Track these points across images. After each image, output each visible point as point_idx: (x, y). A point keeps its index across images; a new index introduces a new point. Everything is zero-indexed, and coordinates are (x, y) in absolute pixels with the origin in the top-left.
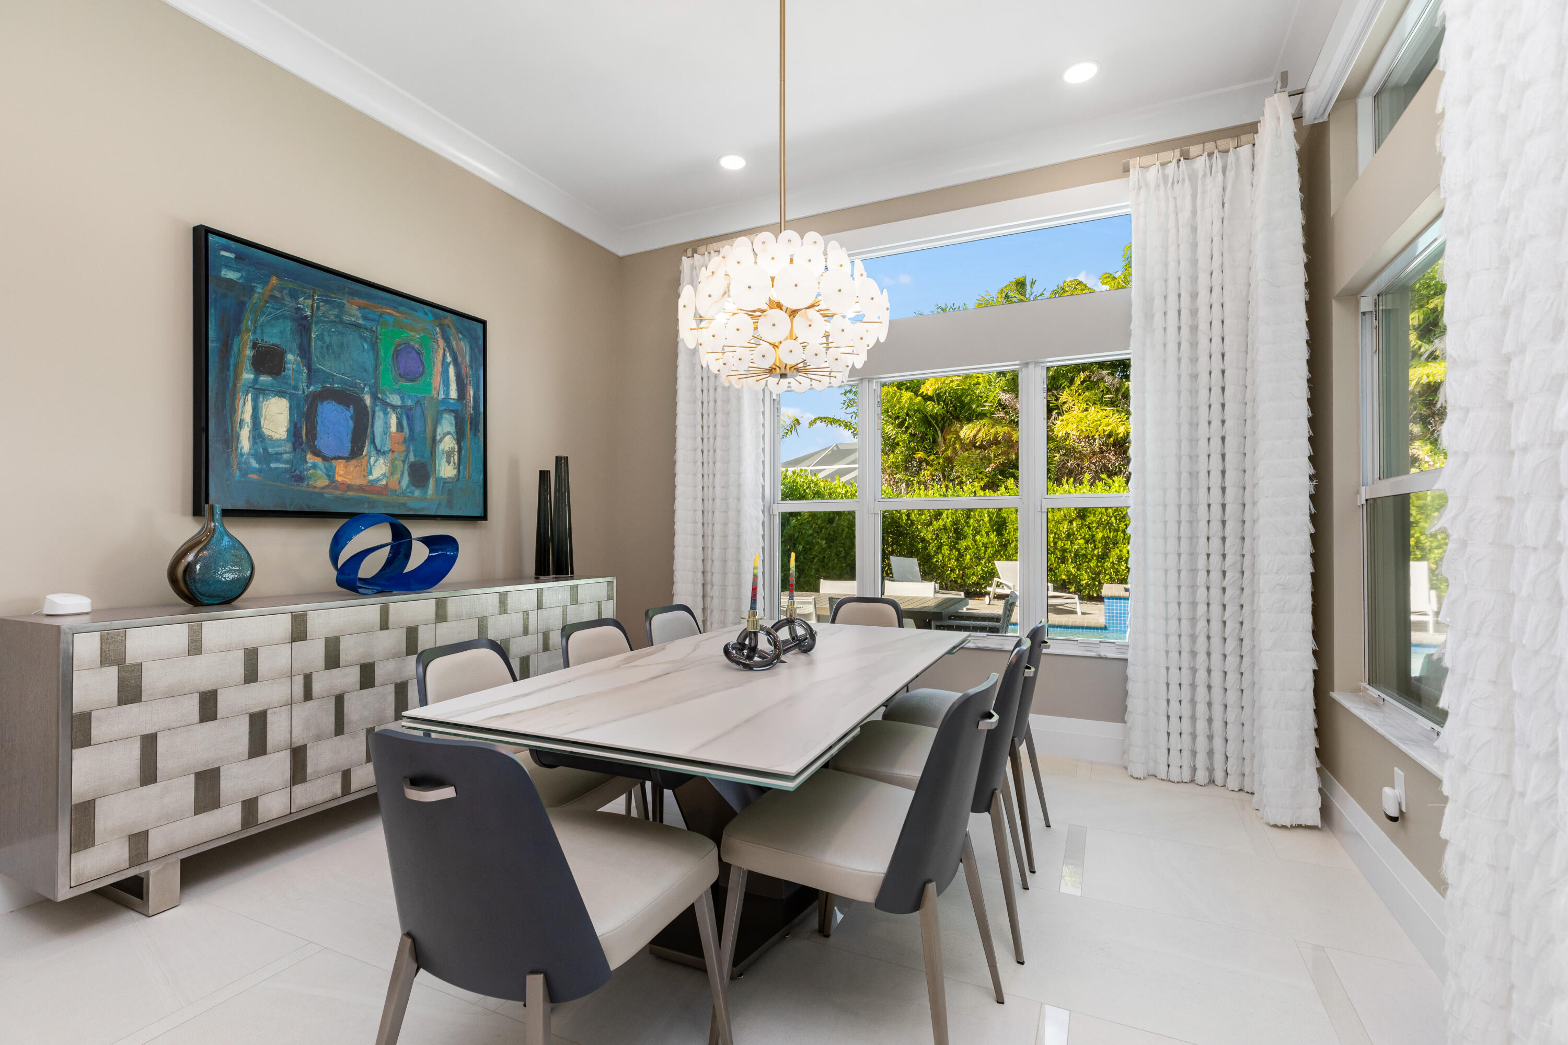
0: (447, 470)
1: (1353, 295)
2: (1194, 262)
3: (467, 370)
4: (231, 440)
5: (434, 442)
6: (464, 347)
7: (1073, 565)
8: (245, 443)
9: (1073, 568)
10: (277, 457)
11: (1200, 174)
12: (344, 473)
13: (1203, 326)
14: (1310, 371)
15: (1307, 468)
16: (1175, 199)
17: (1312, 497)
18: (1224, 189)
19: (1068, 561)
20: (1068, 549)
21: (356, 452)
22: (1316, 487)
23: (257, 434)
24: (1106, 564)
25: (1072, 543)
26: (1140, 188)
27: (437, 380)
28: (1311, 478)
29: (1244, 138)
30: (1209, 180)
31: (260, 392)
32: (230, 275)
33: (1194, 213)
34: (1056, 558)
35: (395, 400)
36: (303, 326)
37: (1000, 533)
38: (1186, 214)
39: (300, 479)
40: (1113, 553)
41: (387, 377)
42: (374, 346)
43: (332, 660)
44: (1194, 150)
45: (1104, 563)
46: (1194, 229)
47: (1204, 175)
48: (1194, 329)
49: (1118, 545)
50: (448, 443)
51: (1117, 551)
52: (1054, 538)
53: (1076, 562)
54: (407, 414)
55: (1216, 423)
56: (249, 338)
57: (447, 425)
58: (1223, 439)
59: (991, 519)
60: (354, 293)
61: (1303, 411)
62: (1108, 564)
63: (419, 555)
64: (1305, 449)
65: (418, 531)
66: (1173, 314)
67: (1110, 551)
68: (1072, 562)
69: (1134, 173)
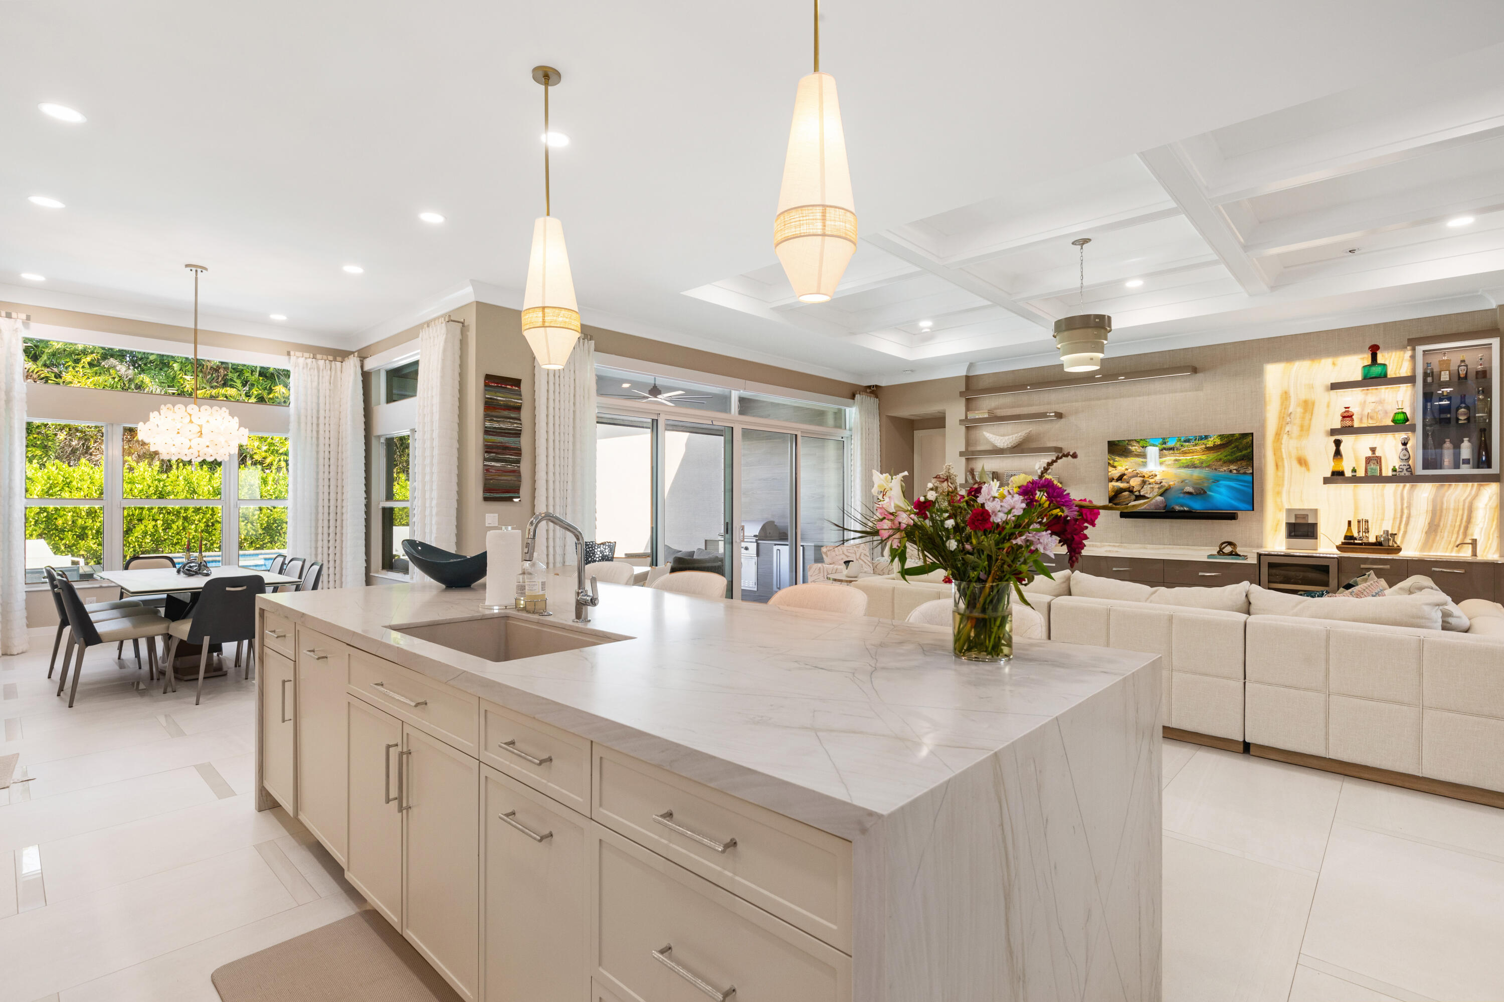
1: (379, 437)
2: (318, 404)
7: (94, 541)
9: (94, 544)
11: (321, 368)
13: (321, 432)
14: (366, 460)
15: (364, 495)
16: (311, 375)
17: (365, 505)
18: (331, 377)
19: (87, 537)
20: (87, 527)
22: (367, 502)
24: (130, 538)
26: (295, 366)
28: (365, 498)
29: (339, 359)
30: (324, 372)
33: (319, 383)
34: (73, 535)
38: (315, 384)
40: (138, 529)
44: (319, 356)
45: (128, 537)
46: (318, 391)
47: (323, 370)
48: (318, 432)
49: (143, 522)
51: (143, 527)
52: (73, 516)
53: (97, 538)
55: (327, 473)
58: (329, 479)
61: (363, 475)
64: (364, 488)
66: (309, 425)
67: (135, 527)
68: (93, 538)
69: (293, 358)
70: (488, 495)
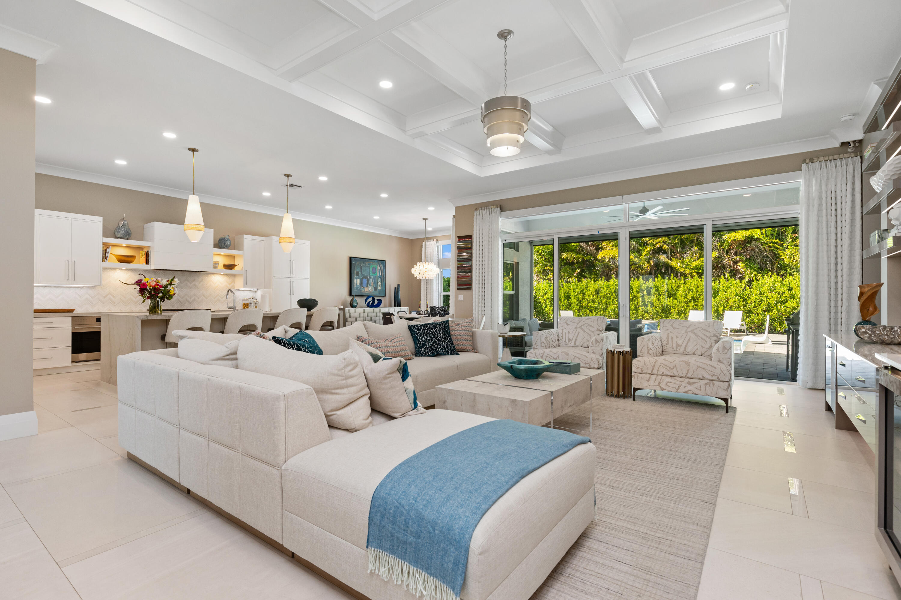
0: (379, 288)
3: (382, 270)
4: (354, 285)
5: (377, 283)
6: (382, 266)
8: (355, 286)
10: (358, 288)
12: (366, 289)
21: (367, 286)
23: (356, 285)
25: (594, 304)
27: (378, 273)
31: (357, 278)
32: (354, 263)
35: (372, 277)
36: (361, 268)
37: (568, 300)
39: (361, 290)
41: (371, 274)
42: (369, 269)
43: (368, 316)
50: (379, 283)
54: (374, 279)
56: (355, 271)
57: (379, 280)
59: (564, 294)
60: (367, 261)
62: (607, 312)
63: (376, 302)
65: (376, 298)
70: (459, 287)
